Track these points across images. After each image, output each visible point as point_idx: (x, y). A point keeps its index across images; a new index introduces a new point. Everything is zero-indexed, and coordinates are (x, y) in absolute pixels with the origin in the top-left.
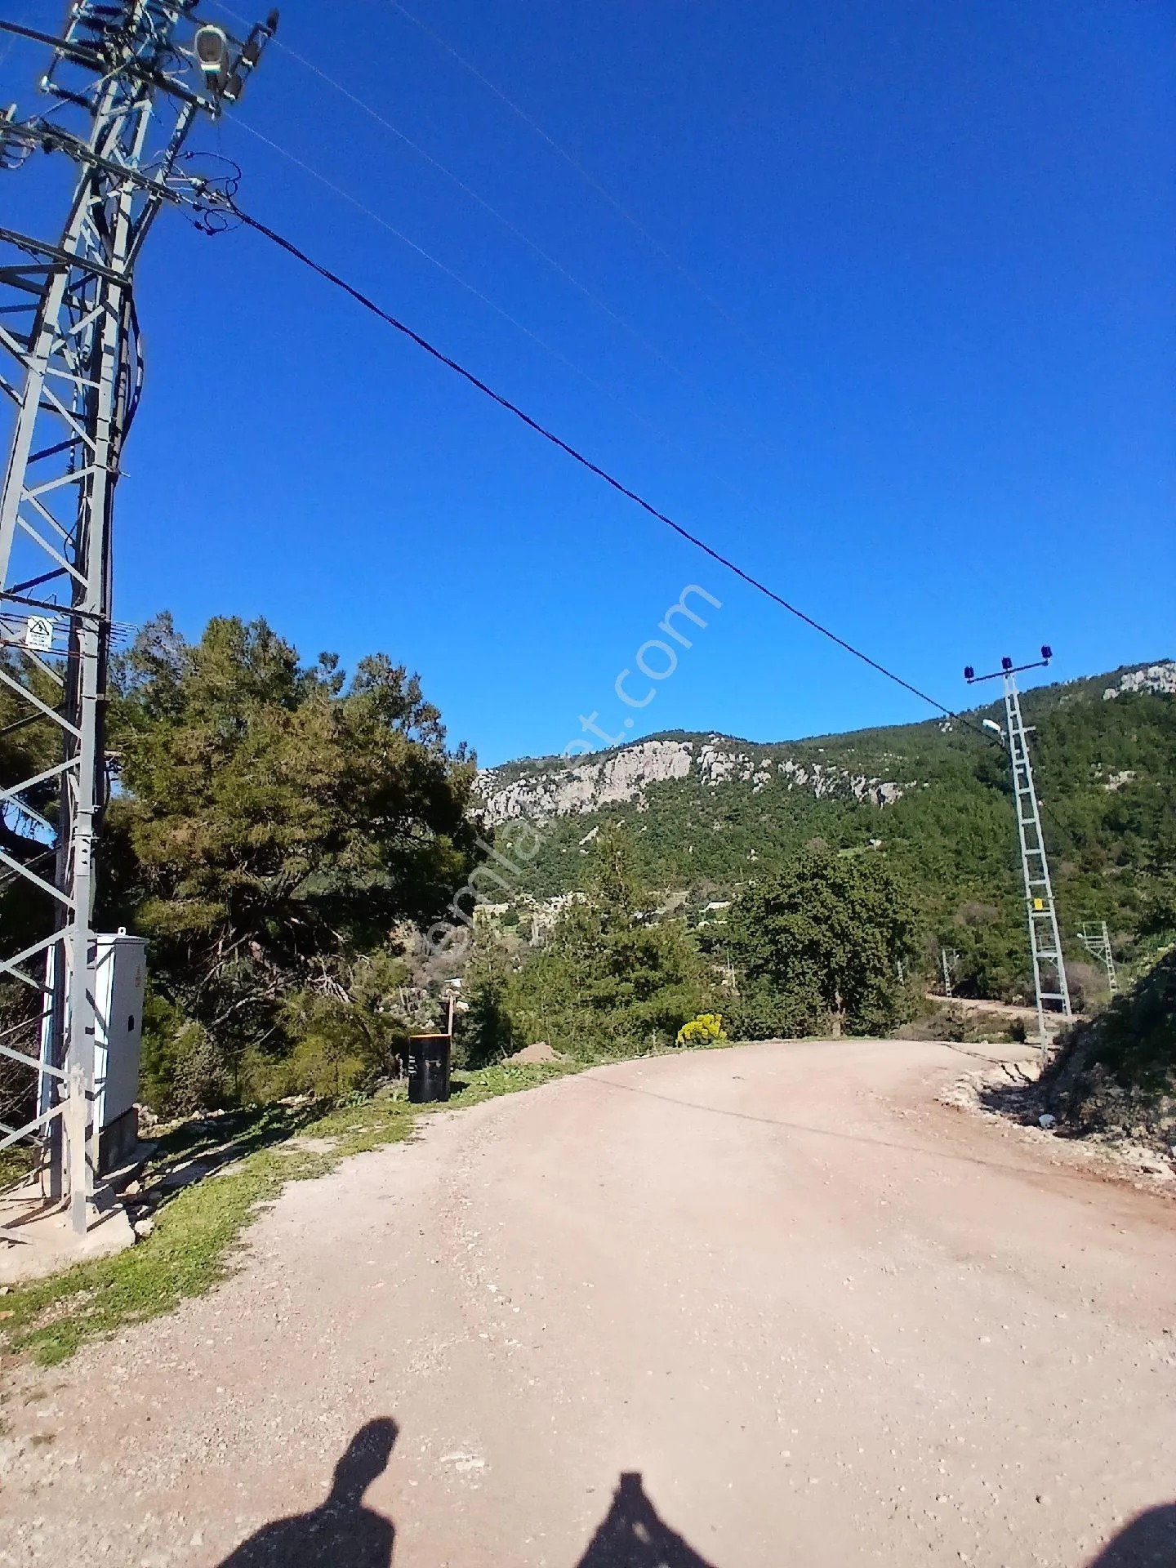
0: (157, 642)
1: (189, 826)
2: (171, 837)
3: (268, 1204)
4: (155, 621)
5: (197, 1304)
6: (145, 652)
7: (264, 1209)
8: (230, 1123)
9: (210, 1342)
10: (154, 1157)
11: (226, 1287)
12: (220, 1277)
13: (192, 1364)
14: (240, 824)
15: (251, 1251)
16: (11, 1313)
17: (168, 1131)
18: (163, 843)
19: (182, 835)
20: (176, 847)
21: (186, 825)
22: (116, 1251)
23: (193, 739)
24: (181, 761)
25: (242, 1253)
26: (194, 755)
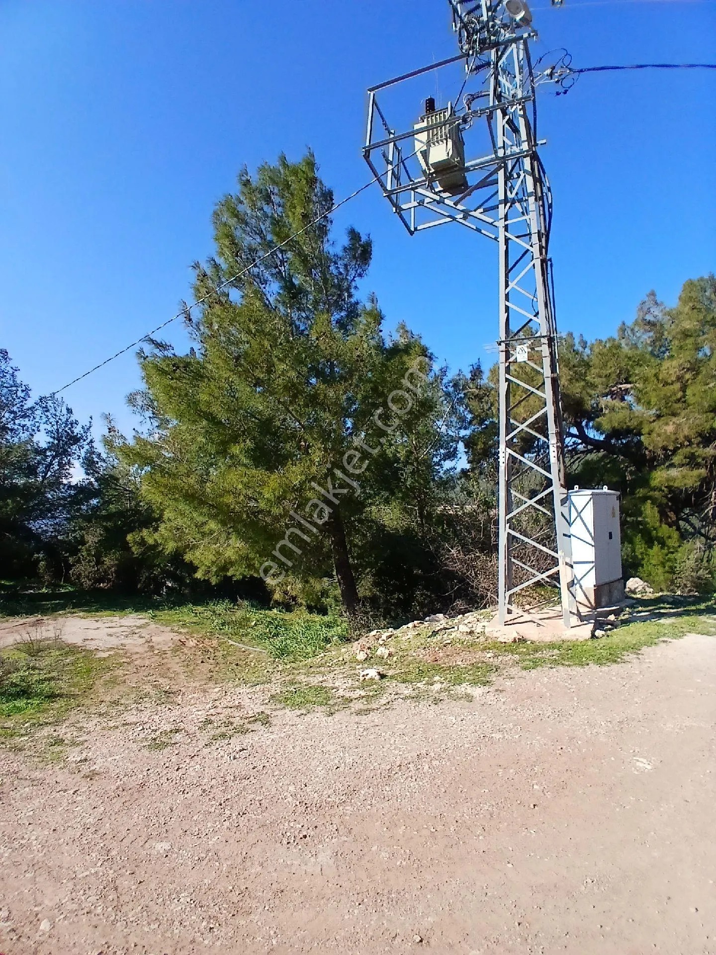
0: (649, 311)
1: (674, 423)
2: (663, 431)
3: (670, 640)
4: (646, 299)
5: (594, 667)
6: (644, 320)
7: (664, 641)
8: (690, 600)
9: (588, 682)
10: (632, 606)
11: (614, 666)
12: (615, 661)
13: (574, 687)
14: (707, 417)
15: (640, 656)
16: (525, 650)
17: (653, 598)
18: (659, 435)
19: (670, 428)
20: (668, 437)
21: (671, 423)
22: (581, 639)
23: (671, 368)
24: (666, 384)
25: (635, 656)
26: (674, 378)
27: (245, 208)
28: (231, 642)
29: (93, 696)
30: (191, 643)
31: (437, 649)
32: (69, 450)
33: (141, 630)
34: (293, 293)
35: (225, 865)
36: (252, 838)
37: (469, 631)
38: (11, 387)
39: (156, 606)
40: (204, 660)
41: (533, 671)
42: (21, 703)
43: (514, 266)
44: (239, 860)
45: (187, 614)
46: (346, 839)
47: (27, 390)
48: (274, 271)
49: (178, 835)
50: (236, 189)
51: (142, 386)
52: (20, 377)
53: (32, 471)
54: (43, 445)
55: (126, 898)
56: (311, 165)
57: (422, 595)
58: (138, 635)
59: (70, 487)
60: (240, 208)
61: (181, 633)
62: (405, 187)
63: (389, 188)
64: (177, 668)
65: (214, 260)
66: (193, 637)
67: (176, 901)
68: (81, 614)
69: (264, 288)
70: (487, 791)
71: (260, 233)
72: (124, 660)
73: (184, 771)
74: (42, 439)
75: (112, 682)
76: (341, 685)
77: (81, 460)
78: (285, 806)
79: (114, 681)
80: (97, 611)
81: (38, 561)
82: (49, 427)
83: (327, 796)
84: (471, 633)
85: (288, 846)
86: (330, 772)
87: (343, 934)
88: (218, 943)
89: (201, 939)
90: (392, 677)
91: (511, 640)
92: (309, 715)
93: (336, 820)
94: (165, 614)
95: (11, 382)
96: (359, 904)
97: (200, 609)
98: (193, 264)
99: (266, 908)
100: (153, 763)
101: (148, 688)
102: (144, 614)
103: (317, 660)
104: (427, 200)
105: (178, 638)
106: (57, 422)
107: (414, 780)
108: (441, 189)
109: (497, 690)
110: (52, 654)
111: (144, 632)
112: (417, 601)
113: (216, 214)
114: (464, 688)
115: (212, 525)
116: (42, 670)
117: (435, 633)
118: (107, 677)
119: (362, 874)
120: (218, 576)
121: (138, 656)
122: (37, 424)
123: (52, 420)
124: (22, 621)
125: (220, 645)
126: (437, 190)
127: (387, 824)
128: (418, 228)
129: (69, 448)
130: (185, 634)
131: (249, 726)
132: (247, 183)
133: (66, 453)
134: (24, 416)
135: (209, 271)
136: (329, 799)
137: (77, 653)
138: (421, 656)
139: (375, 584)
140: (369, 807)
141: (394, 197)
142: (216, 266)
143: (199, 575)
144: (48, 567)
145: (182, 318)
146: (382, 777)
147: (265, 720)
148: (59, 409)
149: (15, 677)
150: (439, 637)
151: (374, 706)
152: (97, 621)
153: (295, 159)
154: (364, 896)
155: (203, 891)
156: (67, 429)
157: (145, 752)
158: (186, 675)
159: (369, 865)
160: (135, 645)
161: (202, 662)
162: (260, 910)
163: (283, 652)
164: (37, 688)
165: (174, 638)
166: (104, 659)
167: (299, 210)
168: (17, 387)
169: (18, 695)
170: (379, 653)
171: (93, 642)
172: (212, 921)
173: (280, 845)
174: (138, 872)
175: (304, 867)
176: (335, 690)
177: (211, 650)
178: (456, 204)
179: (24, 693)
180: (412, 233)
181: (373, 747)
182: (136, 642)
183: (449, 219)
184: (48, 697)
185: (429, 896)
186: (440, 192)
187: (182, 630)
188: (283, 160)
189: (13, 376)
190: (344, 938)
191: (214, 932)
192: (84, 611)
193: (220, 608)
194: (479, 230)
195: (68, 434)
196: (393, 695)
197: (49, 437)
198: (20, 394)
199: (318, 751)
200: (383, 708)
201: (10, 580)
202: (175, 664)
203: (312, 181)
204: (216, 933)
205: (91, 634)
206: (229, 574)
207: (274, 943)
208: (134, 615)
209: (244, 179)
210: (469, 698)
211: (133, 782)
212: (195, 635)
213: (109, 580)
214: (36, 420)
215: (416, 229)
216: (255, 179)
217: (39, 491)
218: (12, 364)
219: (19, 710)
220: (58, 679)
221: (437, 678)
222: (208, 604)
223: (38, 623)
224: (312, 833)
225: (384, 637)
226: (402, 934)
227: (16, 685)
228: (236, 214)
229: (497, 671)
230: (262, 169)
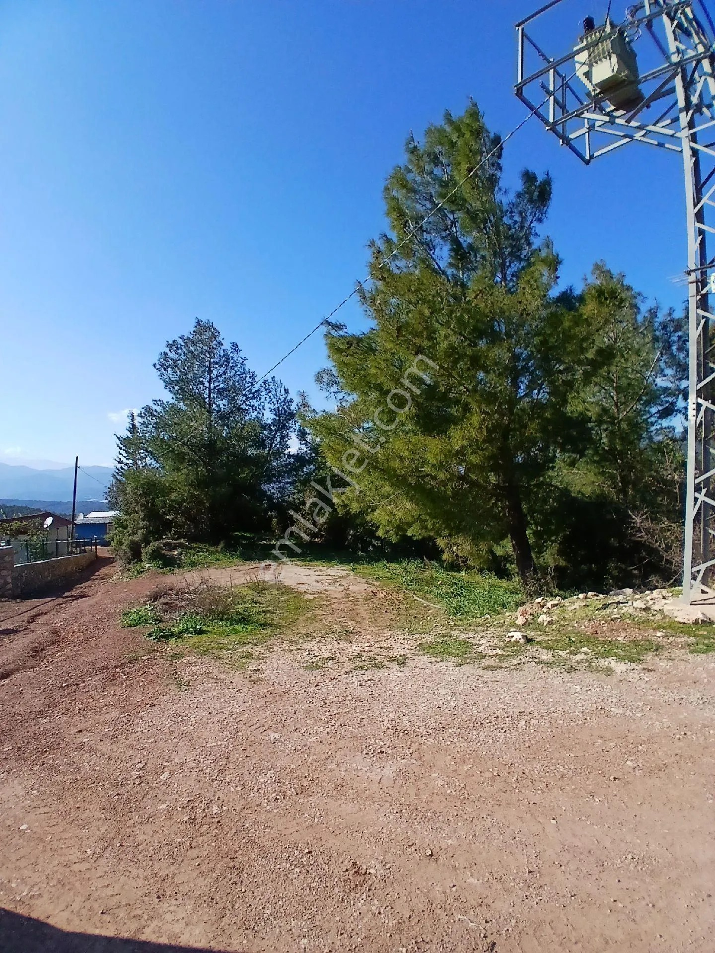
27: (415, 177)
28: (415, 598)
29: (294, 628)
30: (381, 595)
31: (603, 622)
32: (287, 424)
33: (342, 580)
34: (461, 254)
35: (311, 758)
36: (341, 744)
37: (644, 607)
38: (242, 374)
39: (356, 560)
40: (389, 611)
41: (703, 656)
42: (238, 627)
43: (707, 180)
44: (323, 758)
45: (381, 569)
46: (414, 762)
47: (253, 377)
48: (444, 234)
49: (290, 730)
50: (403, 159)
51: (329, 364)
52: (249, 365)
53: (261, 443)
54: (270, 422)
55: (231, 765)
56: (475, 115)
57: (616, 568)
58: (338, 583)
59: (290, 456)
60: (410, 177)
61: (374, 585)
62: (572, 114)
63: (551, 120)
64: (364, 614)
65: (386, 236)
66: (384, 590)
67: (263, 774)
68: (298, 563)
69: (433, 253)
70: (572, 755)
71: (430, 198)
72: (325, 603)
73: (320, 687)
74: (268, 417)
75: (313, 619)
76: (484, 643)
77: (296, 433)
78: (379, 727)
79: (314, 618)
80: (310, 561)
81: (271, 518)
82: (272, 406)
83: (417, 727)
84: (647, 609)
85: (366, 756)
86: (431, 709)
87: (371, 830)
88: (275, 811)
89: (266, 805)
90: (539, 643)
91: (691, 622)
92: (441, 663)
93: (415, 747)
94: (364, 568)
95: (242, 371)
96: (397, 812)
97: (394, 565)
98: (369, 243)
99: (324, 795)
100: (302, 679)
101: (337, 628)
102: (347, 566)
103: (480, 621)
104: (598, 123)
105: (371, 589)
106: (278, 401)
107: (503, 731)
108: (612, 108)
109: (644, 669)
110: (273, 593)
111: (344, 582)
112: (610, 574)
113: (387, 189)
114: (610, 662)
115: (387, 489)
116: (263, 604)
117: (605, 606)
118: (309, 615)
119: (412, 792)
120: (397, 535)
121: (335, 601)
122: (262, 404)
123: (274, 400)
124: (255, 566)
125: (406, 598)
126: (608, 110)
127: (457, 759)
128: (595, 155)
129: (287, 423)
130: (377, 586)
131: (387, 663)
132: (414, 151)
133: (284, 427)
134: (254, 398)
135: (383, 247)
136: (418, 730)
137: (291, 594)
138: (583, 627)
139: (561, 553)
140: (449, 743)
141: (559, 128)
142: (388, 241)
143: (380, 533)
144: (278, 523)
145: (357, 297)
146: (475, 723)
147: (402, 661)
148: (278, 390)
149: (240, 608)
150: (608, 611)
151: (505, 665)
152: (310, 569)
153: (459, 112)
154: (405, 808)
155: (286, 772)
156: (285, 407)
157: (301, 671)
158: (370, 620)
159: (422, 786)
160: (335, 591)
161: (386, 612)
162: (319, 795)
163: (458, 610)
164: (255, 618)
165: (368, 589)
166: (310, 600)
167: (465, 166)
168: (246, 374)
169: (239, 622)
170: (540, 620)
171: (303, 586)
172: (280, 794)
173: (360, 754)
174: (248, 749)
175: (368, 774)
176: (477, 646)
177: (397, 602)
178: (628, 121)
179: (244, 620)
180: (587, 162)
181: (481, 698)
182: (336, 589)
183: (627, 140)
184: (261, 625)
185: (460, 824)
186: (613, 111)
187: (375, 583)
188: (448, 117)
189: (243, 365)
190: (370, 833)
191: (277, 802)
192: (299, 560)
193: (412, 566)
194: (661, 145)
195: (286, 411)
196: (528, 658)
197: (273, 415)
198: (248, 379)
199: (430, 692)
200: (513, 667)
201: (250, 534)
202: (363, 610)
203: (478, 133)
204: (278, 803)
205: (304, 579)
206: (409, 533)
207: (316, 821)
208: (339, 567)
209: (411, 146)
210: (609, 672)
211: (280, 689)
212: (385, 588)
213: (322, 536)
214: (261, 401)
215: (591, 157)
216: (422, 143)
217: (266, 460)
218: (242, 354)
219: (236, 632)
220: (273, 613)
221: (585, 649)
222: (401, 561)
223: (267, 567)
224: (390, 752)
225: (549, 605)
226: (418, 846)
227: (240, 614)
228: (404, 185)
229: (657, 650)
230: (429, 132)
